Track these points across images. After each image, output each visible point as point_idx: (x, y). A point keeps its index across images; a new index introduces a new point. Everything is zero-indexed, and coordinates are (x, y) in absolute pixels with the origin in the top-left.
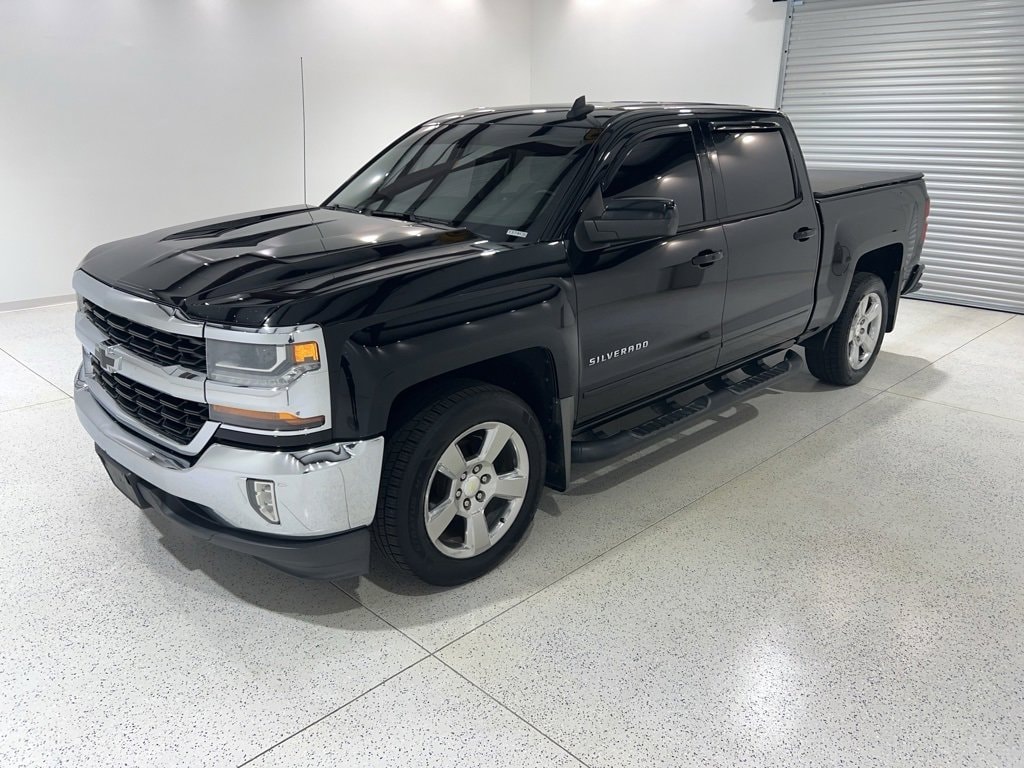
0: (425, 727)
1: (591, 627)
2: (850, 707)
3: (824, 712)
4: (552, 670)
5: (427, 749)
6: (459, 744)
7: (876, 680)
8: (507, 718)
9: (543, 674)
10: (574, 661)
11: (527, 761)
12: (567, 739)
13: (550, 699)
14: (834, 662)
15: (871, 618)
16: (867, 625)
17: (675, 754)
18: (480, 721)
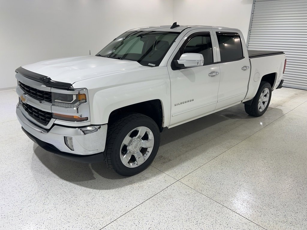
0: (182, 198)
1: (220, 175)
2: (297, 196)
3: (290, 197)
4: (212, 185)
5: (184, 204)
6: (193, 203)
7: (303, 189)
8: (204, 197)
9: (210, 186)
10: (218, 183)
11: (212, 207)
12: (222, 202)
13: (214, 193)
14: (290, 184)
15: (297, 174)
16: (297, 175)
17: (252, 207)
18: (197, 197)
